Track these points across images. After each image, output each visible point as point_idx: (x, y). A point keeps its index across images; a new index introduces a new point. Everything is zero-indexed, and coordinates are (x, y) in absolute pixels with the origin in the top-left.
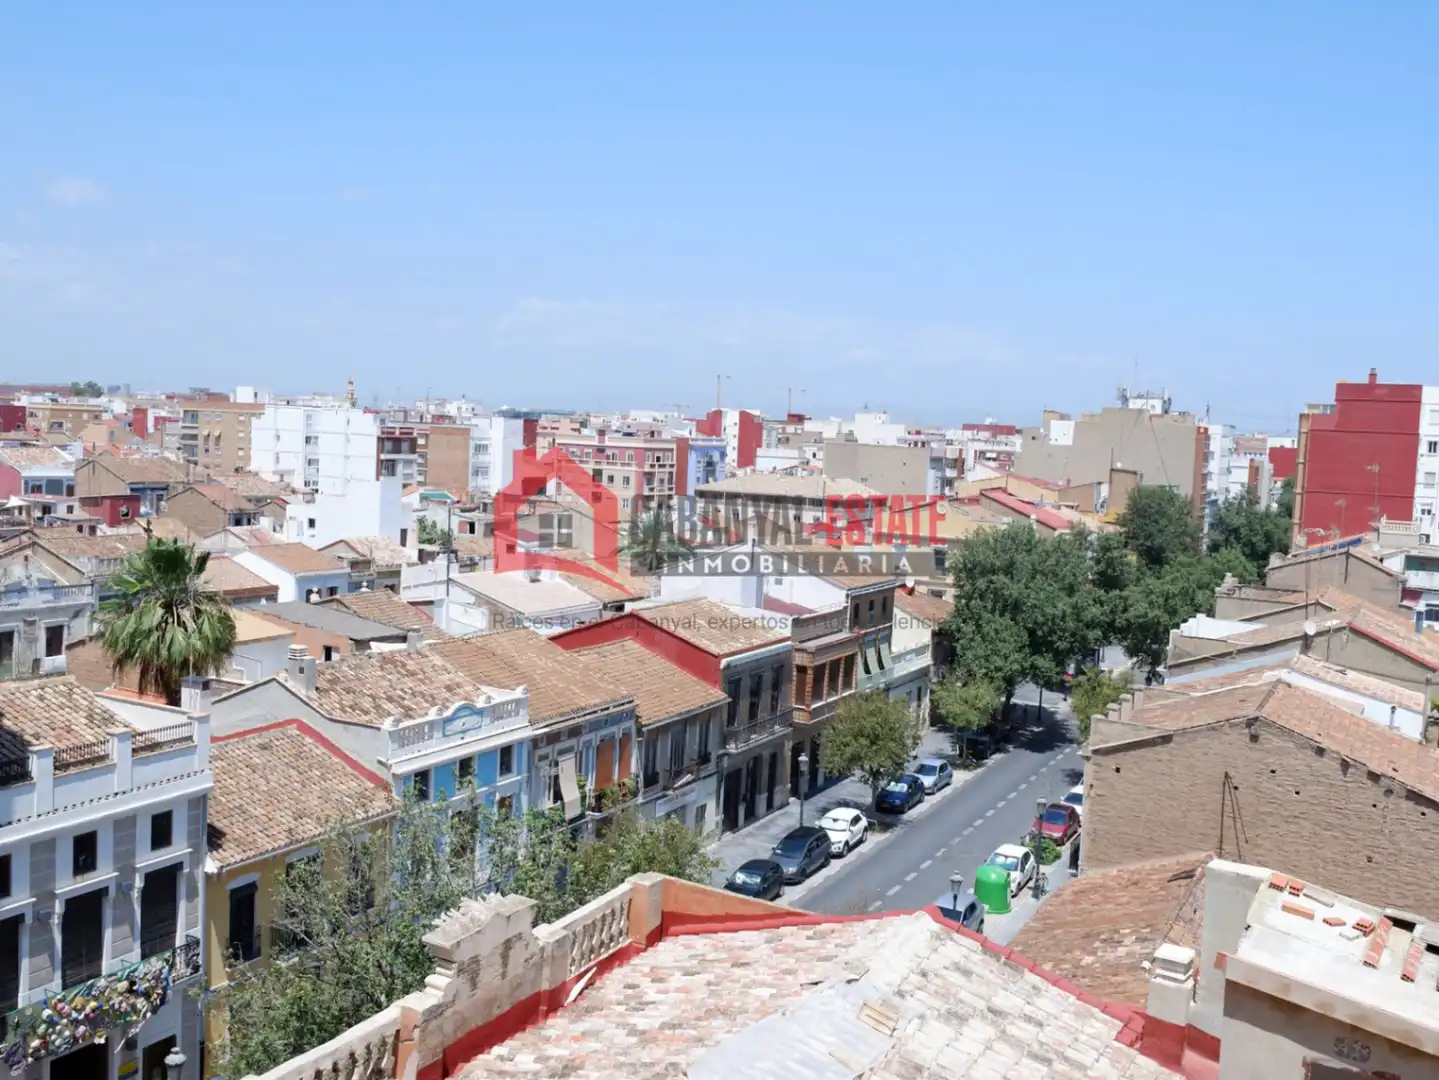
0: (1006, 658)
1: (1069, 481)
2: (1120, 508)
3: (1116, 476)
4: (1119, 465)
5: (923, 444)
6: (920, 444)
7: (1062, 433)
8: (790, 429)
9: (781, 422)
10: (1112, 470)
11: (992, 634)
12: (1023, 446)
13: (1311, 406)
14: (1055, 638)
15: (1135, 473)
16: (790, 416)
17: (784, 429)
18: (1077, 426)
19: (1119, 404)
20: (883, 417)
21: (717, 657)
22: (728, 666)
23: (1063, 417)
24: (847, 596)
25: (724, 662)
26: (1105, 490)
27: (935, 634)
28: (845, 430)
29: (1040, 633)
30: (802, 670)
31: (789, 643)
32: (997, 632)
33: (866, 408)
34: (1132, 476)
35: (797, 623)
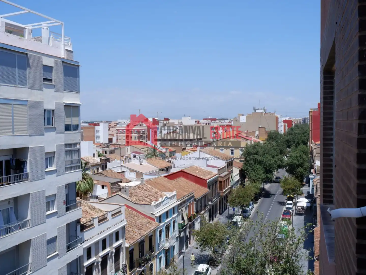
0: (261, 175)
1: (247, 131)
2: (266, 137)
3: (260, 129)
4: (260, 126)
5: (208, 124)
6: (207, 124)
7: (243, 119)
8: (165, 122)
9: (163, 121)
10: (259, 128)
11: (256, 169)
12: (233, 123)
13: (311, 109)
14: (272, 169)
15: (265, 128)
16: (165, 119)
17: (163, 122)
18: (247, 117)
19: (254, 111)
20: (190, 118)
21: (206, 180)
22: (208, 182)
23: (243, 115)
24: (226, 162)
25: (208, 181)
26: (257, 133)
27: (240, 171)
28: (180, 122)
29: (268, 168)
30: (220, 182)
31: (217, 175)
32: (257, 169)
33: (185, 116)
34: (264, 129)
35: (219, 170)
